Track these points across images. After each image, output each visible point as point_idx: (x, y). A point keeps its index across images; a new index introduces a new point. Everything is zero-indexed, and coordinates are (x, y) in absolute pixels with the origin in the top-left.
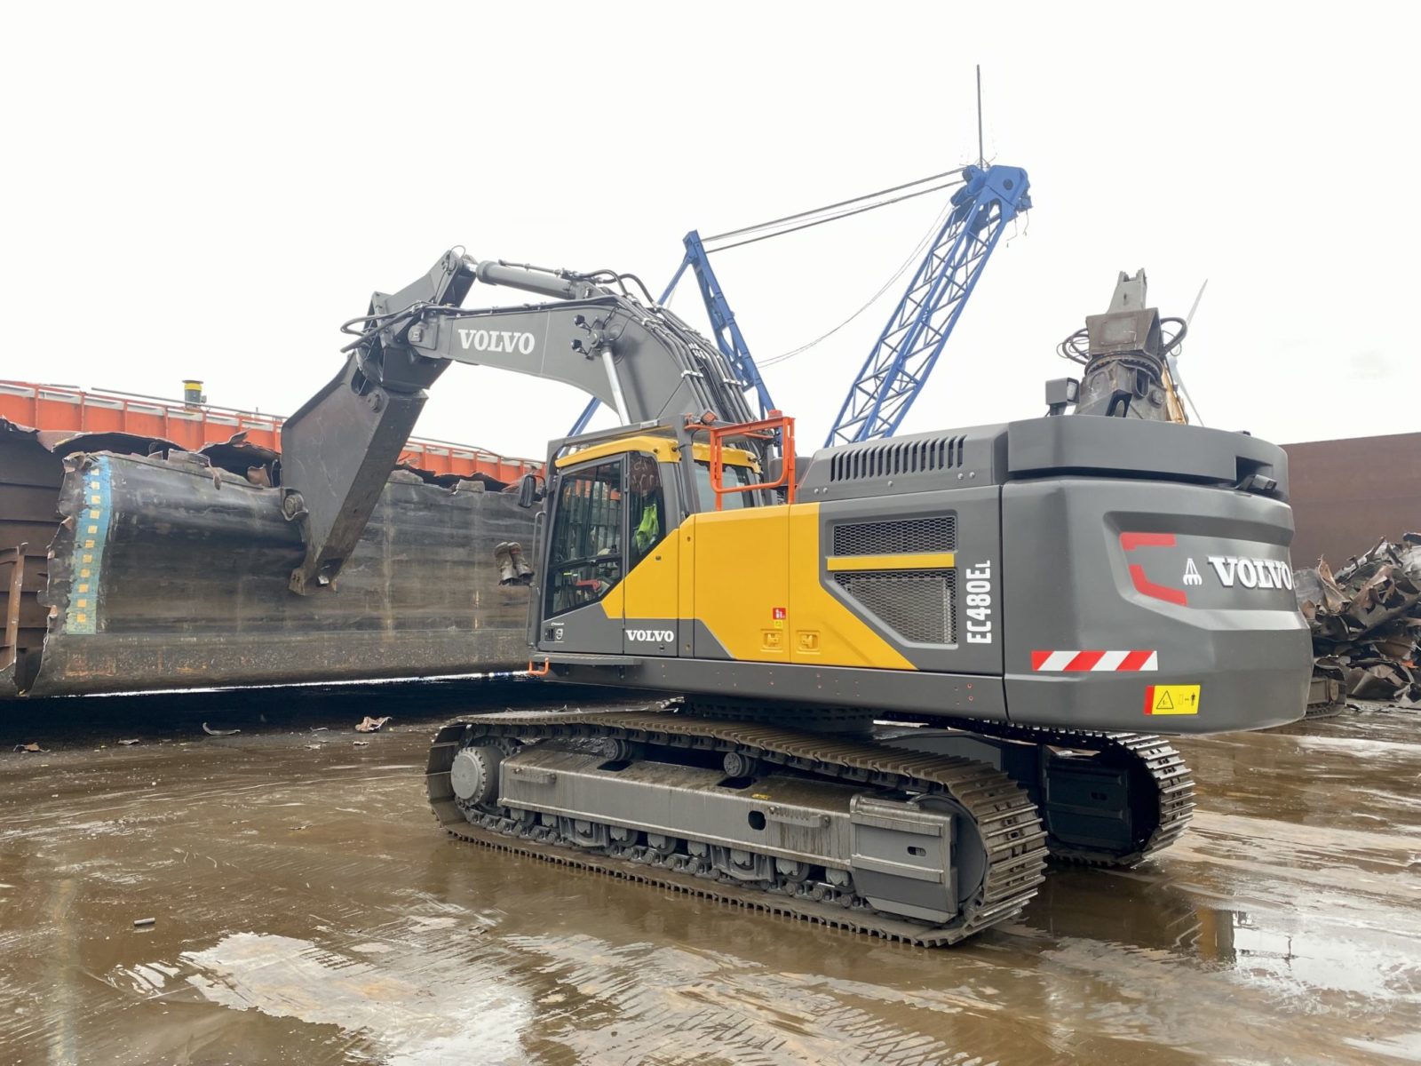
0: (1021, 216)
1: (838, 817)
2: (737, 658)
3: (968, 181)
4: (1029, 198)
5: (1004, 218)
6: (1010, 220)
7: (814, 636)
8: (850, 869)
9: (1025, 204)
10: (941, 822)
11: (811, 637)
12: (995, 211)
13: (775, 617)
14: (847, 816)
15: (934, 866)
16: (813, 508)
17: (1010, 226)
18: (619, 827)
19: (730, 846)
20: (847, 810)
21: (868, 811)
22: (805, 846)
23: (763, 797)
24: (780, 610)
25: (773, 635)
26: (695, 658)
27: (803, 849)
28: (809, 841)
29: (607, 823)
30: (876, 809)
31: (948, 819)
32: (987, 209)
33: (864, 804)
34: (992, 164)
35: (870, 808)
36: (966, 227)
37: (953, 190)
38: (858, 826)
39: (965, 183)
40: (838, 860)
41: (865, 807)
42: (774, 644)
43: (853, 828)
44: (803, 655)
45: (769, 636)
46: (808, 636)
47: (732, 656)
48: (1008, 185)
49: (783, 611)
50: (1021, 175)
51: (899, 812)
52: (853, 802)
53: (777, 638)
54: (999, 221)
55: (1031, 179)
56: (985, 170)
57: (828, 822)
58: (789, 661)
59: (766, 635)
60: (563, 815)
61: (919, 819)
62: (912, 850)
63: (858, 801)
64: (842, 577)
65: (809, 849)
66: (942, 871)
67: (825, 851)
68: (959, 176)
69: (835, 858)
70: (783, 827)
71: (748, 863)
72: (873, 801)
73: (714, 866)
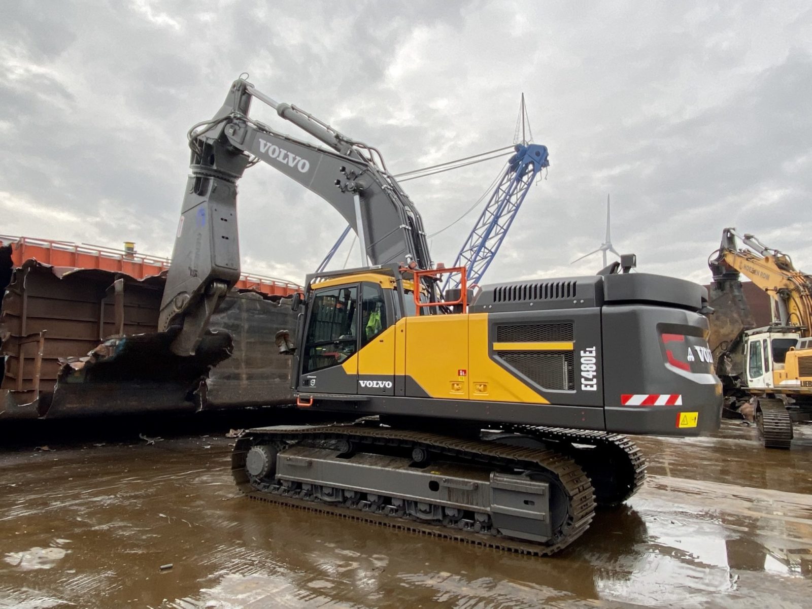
0: (544, 170)
1: (482, 484)
2: (434, 397)
3: (517, 152)
4: (548, 161)
5: (535, 171)
6: (538, 171)
7: (485, 386)
8: (490, 513)
9: (546, 164)
10: (543, 486)
11: (482, 386)
12: (531, 167)
13: (459, 375)
14: (488, 483)
15: (538, 511)
16: (485, 315)
17: (538, 174)
18: (350, 490)
19: (418, 501)
20: (488, 480)
21: (500, 481)
22: (463, 501)
23: (437, 473)
24: (463, 371)
25: (458, 385)
26: (405, 396)
28: (466, 497)
29: (343, 488)
30: (505, 479)
31: (548, 485)
32: (527, 166)
33: (498, 477)
34: (529, 143)
35: (502, 479)
36: (516, 176)
37: (510, 156)
38: (495, 489)
39: (516, 153)
40: (483, 508)
41: (498, 478)
42: (458, 390)
43: (491, 490)
44: (477, 396)
45: (455, 385)
46: (480, 385)
47: (431, 396)
48: (538, 154)
49: (465, 371)
50: (544, 149)
51: (518, 481)
52: (492, 475)
53: (460, 386)
54: (532, 173)
55: (549, 151)
56: (526, 146)
57: (477, 487)
58: (467, 398)
59: (453, 384)
60: (316, 484)
61: (530, 485)
62: (526, 502)
63: (495, 475)
64: (502, 353)
65: (465, 503)
66: (544, 514)
67: (474, 503)
68: (513, 149)
69: (480, 506)
70: (449, 490)
71: (428, 510)
72: (503, 475)
73: (407, 512)
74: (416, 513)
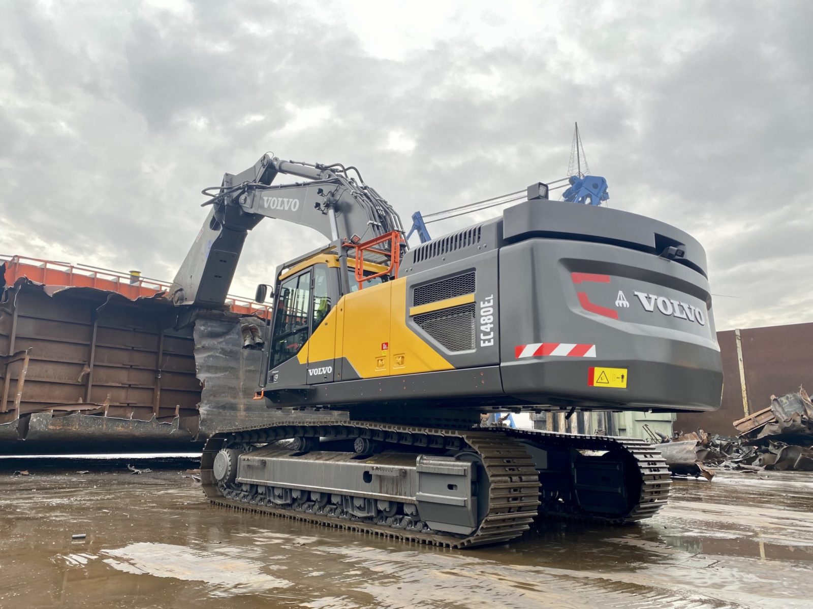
1: (410, 470)
2: (363, 377)
7: (402, 357)
8: (416, 503)
10: (466, 466)
13: (383, 349)
14: (415, 468)
15: (462, 496)
16: (403, 280)
18: (296, 490)
19: (353, 495)
20: (414, 465)
21: (426, 464)
22: (393, 491)
23: (372, 462)
24: (385, 344)
25: (382, 360)
26: (342, 381)
27: (392, 493)
28: (395, 487)
29: (290, 487)
30: (431, 462)
31: (469, 464)
33: (425, 460)
35: (428, 462)
38: (421, 473)
40: (410, 498)
41: (425, 461)
42: (382, 366)
43: (417, 475)
44: (396, 369)
45: (380, 361)
46: (399, 358)
47: (361, 377)
49: (387, 344)
51: (443, 462)
52: (418, 459)
57: (404, 473)
58: (389, 374)
59: (378, 361)
60: (268, 485)
61: (454, 466)
62: (451, 487)
63: (421, 458)
64: (418, 318)
65: (394, 493)
66: (466, 499)
67: (403, 493)
69: (408, 496)
70: (381, 478)
71: (362, 506)
72: (430, 457)
73: (345, 510)
74: (353, 511)
